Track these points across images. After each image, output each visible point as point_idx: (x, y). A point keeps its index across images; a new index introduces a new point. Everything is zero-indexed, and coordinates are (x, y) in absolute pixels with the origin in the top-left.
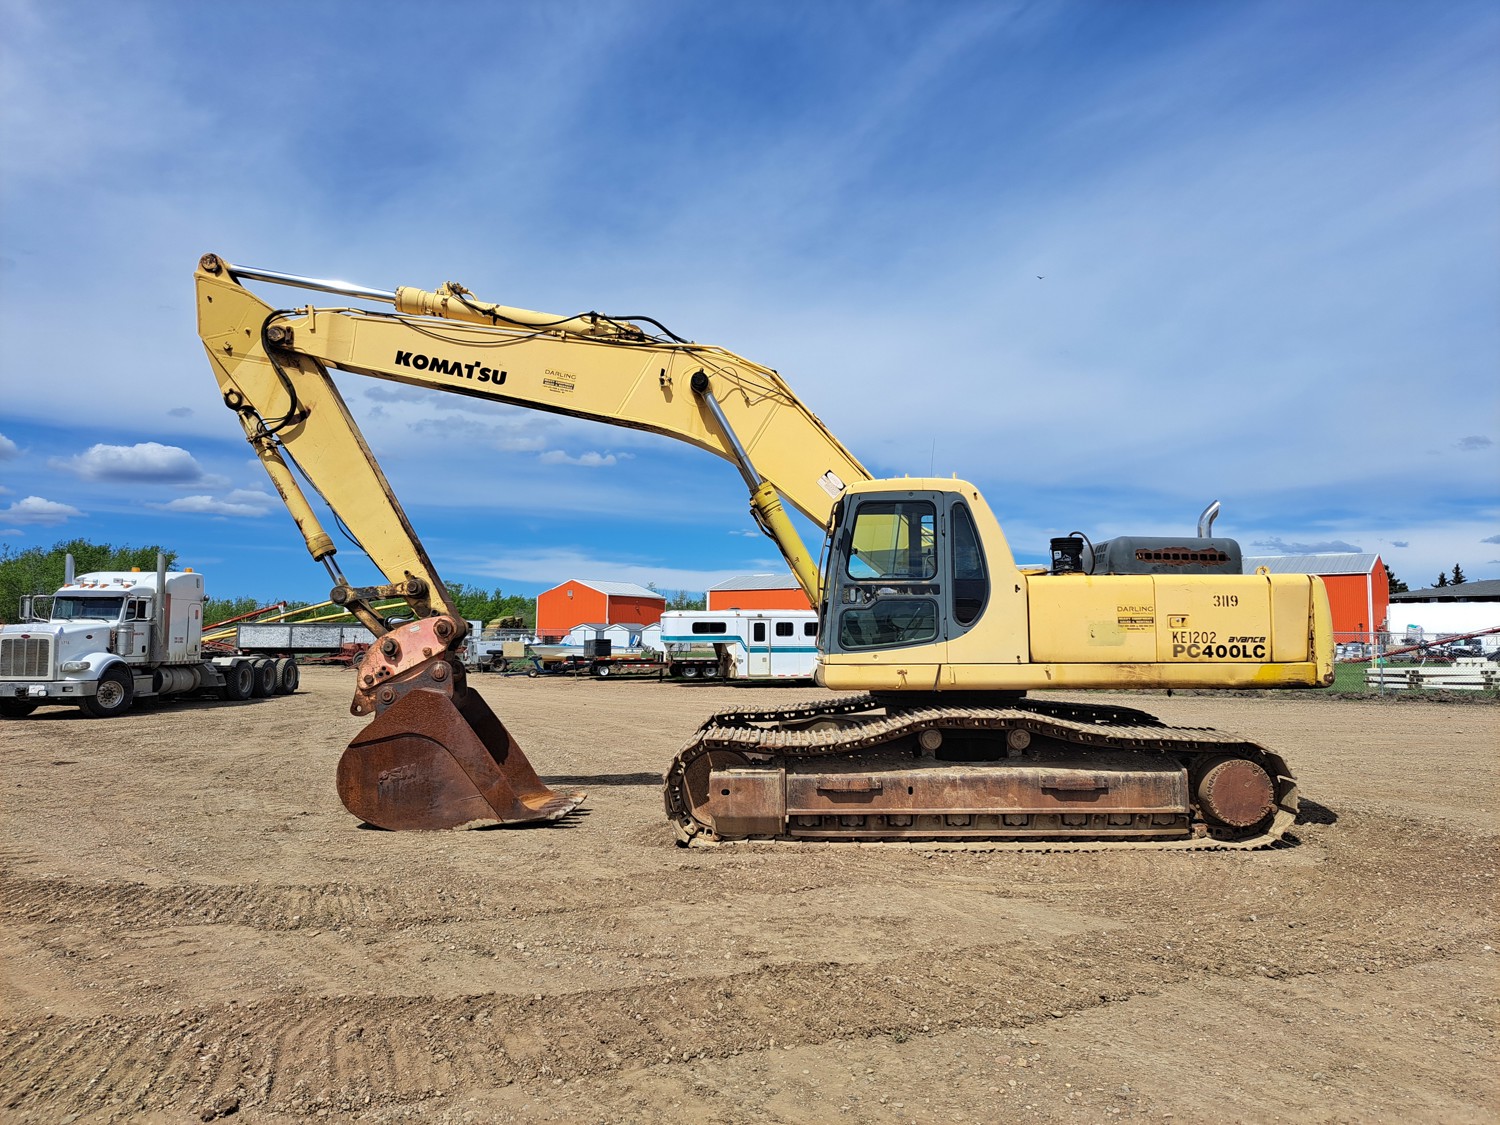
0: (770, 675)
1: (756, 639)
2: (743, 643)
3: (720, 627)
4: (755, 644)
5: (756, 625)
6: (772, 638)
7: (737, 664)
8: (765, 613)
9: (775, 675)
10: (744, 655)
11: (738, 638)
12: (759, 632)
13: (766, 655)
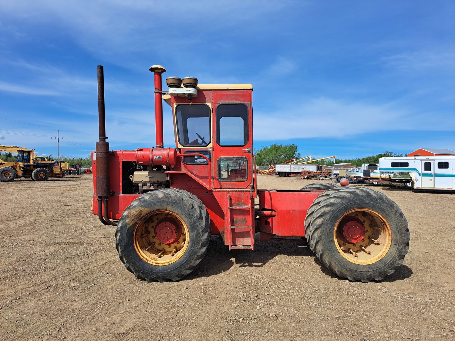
0: (434, 188)
1: (426, 170)
2: (418, 172)
3: (406, 164)
4: (424, 172)
5: (425, 163)
6: (435, 169)
7: (415, 182)
8: (431, 157)
9: (437, 187)
10: (419, 178)
11: (415, 170)
12: (428, 167)
13: (432, 178)
